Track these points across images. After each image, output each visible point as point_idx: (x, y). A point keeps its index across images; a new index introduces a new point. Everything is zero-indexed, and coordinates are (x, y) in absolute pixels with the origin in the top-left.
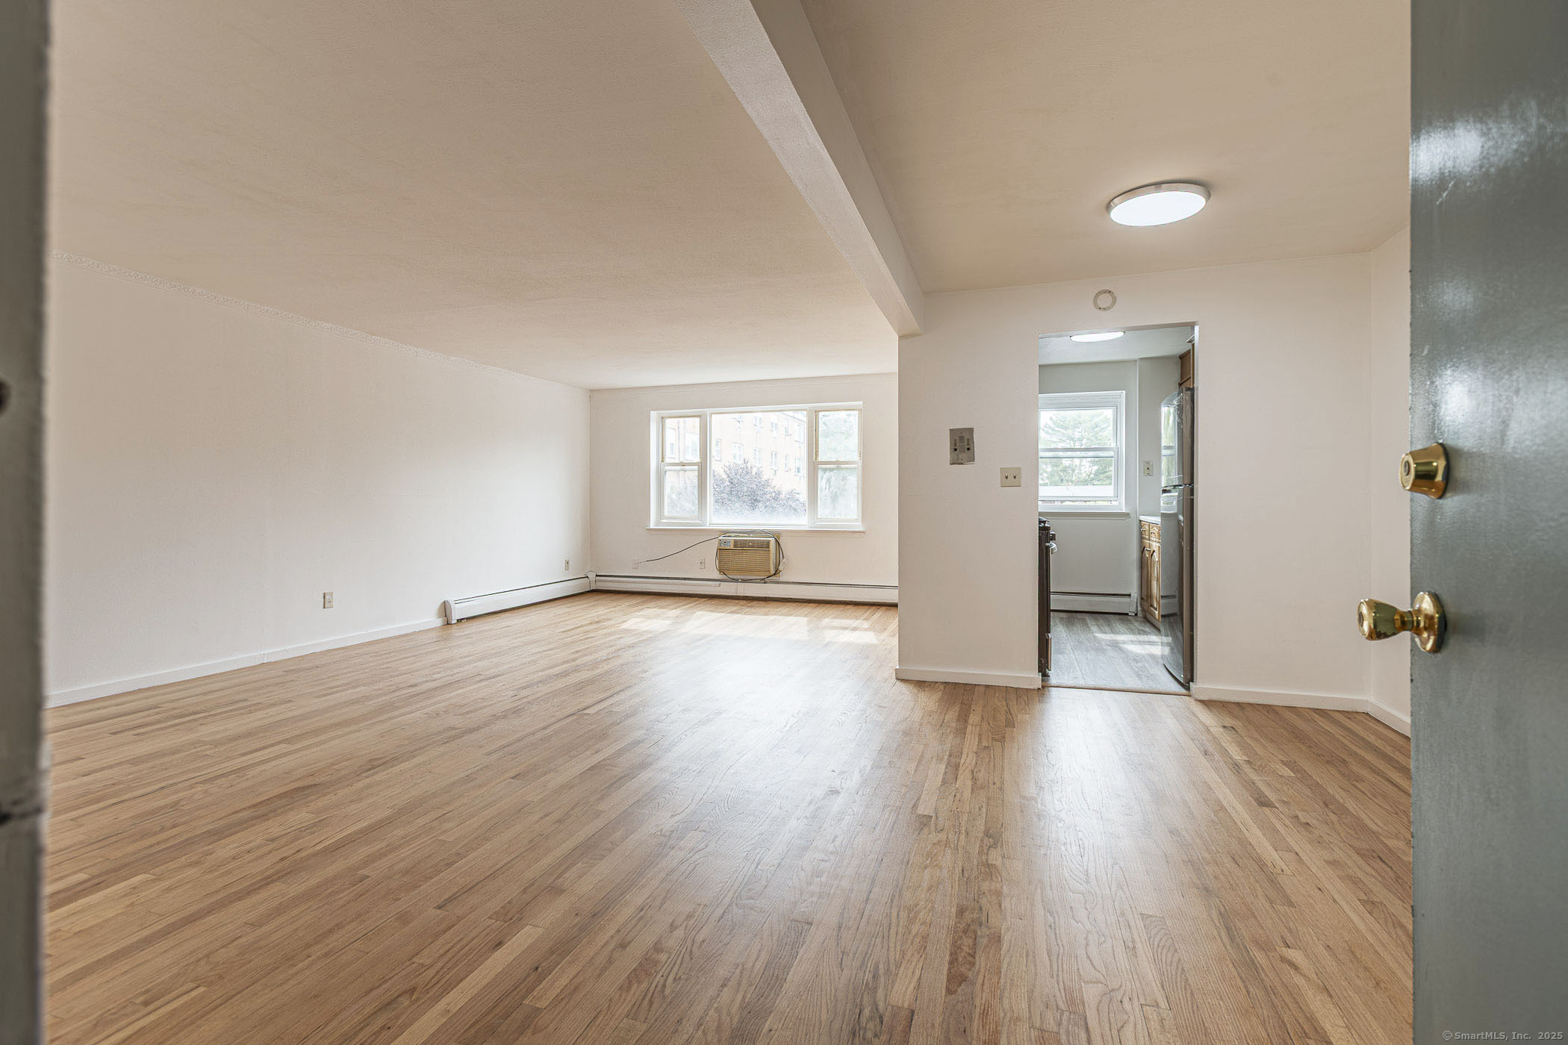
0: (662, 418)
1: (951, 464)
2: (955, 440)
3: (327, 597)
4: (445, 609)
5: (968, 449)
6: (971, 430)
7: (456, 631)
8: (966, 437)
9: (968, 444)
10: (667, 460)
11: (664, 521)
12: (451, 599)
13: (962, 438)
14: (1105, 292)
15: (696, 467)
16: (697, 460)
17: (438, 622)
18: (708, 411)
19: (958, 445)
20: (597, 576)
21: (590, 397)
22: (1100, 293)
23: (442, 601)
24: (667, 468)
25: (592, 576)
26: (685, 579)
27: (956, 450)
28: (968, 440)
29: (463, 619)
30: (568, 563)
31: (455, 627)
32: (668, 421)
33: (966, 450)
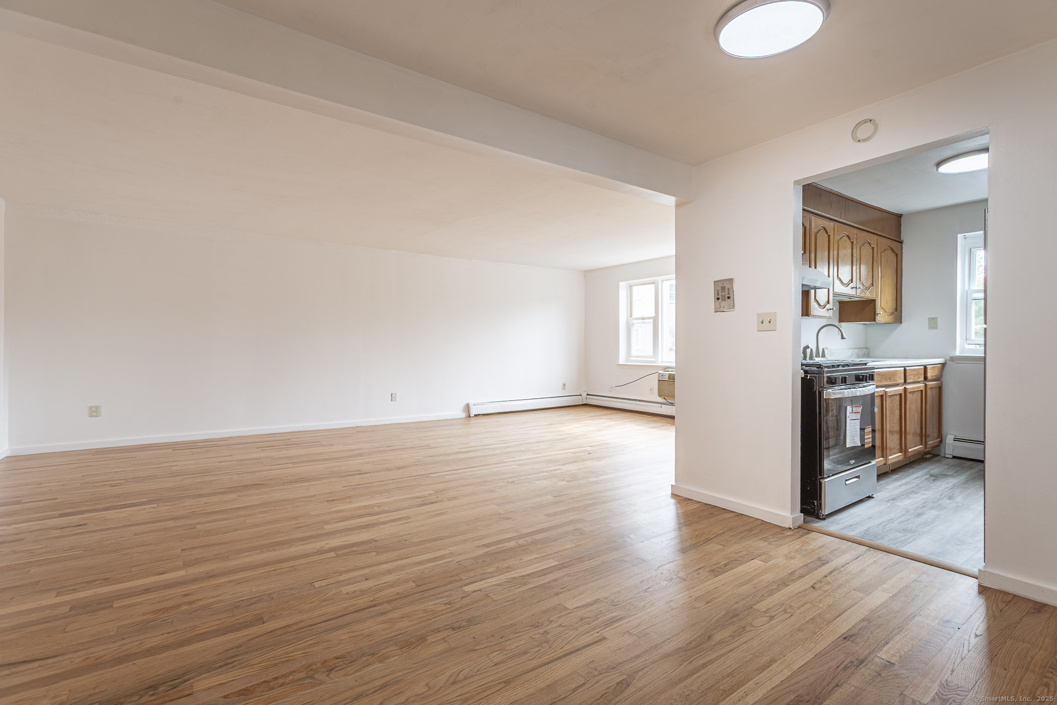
0: (631, 286)
1: (715, 312)
2: (718, 291)
3: (393, 396)
4: (467, 408)
5: (729, 298)
6: (731, 281)
7: (473, 421)
8: (727, 286)
9: (729, 294)
10: (634, 316)
11: (632, 359)
12: (471, 402)
13: (723, 288)
14: (865, 122)
15: (652, 320)
16: (653, 315)
17: (463, 415)
18: (659, 278)
19: (720, 294)
20: (587, 395)
21: (585, 276)
22: (859, 124)
23: (466, 403)
24: (634, 321)
25: (584, 395)
26: (640, 401)
27: (718, 299)
28: (728, 289)
29: (479, 415)
30: (564, 385)
31: (473, 418)
32: (635, 288)
33: (727, 298)
